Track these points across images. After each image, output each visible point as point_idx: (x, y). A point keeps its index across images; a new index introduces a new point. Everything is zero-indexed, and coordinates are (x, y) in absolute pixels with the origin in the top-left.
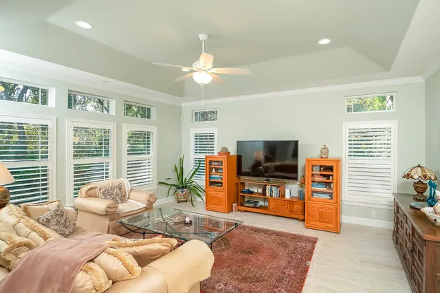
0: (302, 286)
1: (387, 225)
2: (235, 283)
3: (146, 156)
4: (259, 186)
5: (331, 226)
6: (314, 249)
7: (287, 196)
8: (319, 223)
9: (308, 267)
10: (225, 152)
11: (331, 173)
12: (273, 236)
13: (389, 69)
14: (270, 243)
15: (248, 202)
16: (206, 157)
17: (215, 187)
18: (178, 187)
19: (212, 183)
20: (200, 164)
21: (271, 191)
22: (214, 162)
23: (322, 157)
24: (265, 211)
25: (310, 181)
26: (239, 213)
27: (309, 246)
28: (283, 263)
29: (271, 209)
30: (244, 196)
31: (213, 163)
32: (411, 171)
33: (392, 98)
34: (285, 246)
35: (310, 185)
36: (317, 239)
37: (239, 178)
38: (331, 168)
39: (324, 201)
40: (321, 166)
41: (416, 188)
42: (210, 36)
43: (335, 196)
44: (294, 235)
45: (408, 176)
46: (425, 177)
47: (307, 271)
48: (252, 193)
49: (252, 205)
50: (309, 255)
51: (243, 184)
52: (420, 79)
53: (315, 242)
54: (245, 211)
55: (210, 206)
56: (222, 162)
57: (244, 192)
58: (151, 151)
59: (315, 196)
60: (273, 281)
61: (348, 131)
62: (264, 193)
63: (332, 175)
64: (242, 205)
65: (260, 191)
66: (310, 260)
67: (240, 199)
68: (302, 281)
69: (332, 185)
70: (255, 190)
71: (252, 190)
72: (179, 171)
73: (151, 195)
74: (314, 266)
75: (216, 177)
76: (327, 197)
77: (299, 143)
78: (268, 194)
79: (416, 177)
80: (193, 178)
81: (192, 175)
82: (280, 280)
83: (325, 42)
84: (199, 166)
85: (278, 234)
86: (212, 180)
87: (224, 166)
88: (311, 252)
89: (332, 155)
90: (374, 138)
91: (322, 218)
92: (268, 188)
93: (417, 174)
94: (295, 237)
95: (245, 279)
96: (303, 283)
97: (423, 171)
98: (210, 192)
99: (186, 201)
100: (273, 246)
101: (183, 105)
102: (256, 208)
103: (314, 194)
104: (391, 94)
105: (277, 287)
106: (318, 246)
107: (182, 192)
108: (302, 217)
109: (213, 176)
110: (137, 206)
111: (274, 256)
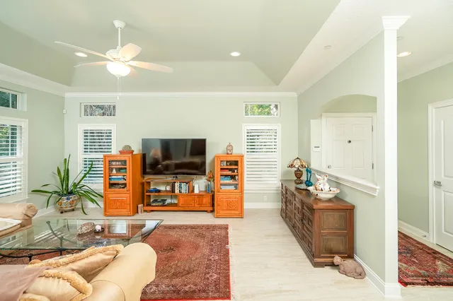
0: (229, 267)
1: (276, 205)
2: (167, 281)
3: (10, 157)
4: (167, 183)
5: (237, 212)
6: (227, 234)
7: (196, 191)
8: (228, 212)
9: (228, 251)
10: (127, 150)
11: (236, 167)
12: (189, 230)
13: (277, 85)
14: (187, 237)
15: (155, 201)
16: (105, 156)
17: (116, 189)
18: (61, 195)
19: (112, 185)
20: (92, 164)
21: (180, 187)
22: (116, 161)
23: (228, 154)
24: (175, 208)
25: (219, 175)
26: (145, 213)
27: (223, 233)
28: (206, 251)
29: (180, 205)
30: (150, 196)
31: (114, 163)
32: (293, 162)
33: (276, 106)
34: (203, 237)
35: (219, 179)
36: (227, 225)
37: (144, 178)
38: (236, 163)
39: (229, 191)
40: (227, 162)
41: (296, 175)
42: (127, 25)
43: (239, 187)
44: (208, 226)
45: (292, 166)
46: (302, 166)
47: (228, 253)
48: (159, 191)
49: (160, 204)
50: (225, 240)
51: (149, 183)
52: (295, 95)
53: (227, 228)
54: (152, 211)
55: (110, 210)
56: (125, 162)
57: (151, 192)
58: (18, 151)
59: (223, 188)
60: (202, 269)
61: (246, 131)
62: (173, 190)
63: (237, 169)
64: (149, 205)
65: (168, 188)
66: (228, 244)
67: (146, 199)
68: (227, 262)
69: (237, 177)
70: (162, 188)
71: (158, 188)
72: (62, 174)
73: (29, 208)
74: (233, 247)
75: (117, 177)
76: (233, 188)
77: (207, 142)
78: (177, 191)
79: (297, 166)
80: (82, 181)
81: (82, 179)
82: (208, 267)
83: (235, 54)
84: (90, 168)
85: (193, 227)
86: (112, 182)
87: (129, 166)
88: (226, 237)
89: (236, 151)
90: (256, 137)
91: (230, 206)
92: (177, 185)
93: (297, 163)
94: (208, 227)
95: (175, 275)
96: (229, 263)
97: (301, 162)
98: (110, 196)
99: (73, 210)
100: (192, 239)
101: (67, 95)
102: (165, 206)
103: (222, 187)
104: (276, 103)
105: (209, 273)
106: (230, 231)
107: (67, 199)
108: (211, 209)
109: (113, 177)
110: (6, 223)
111: (197, 247)
